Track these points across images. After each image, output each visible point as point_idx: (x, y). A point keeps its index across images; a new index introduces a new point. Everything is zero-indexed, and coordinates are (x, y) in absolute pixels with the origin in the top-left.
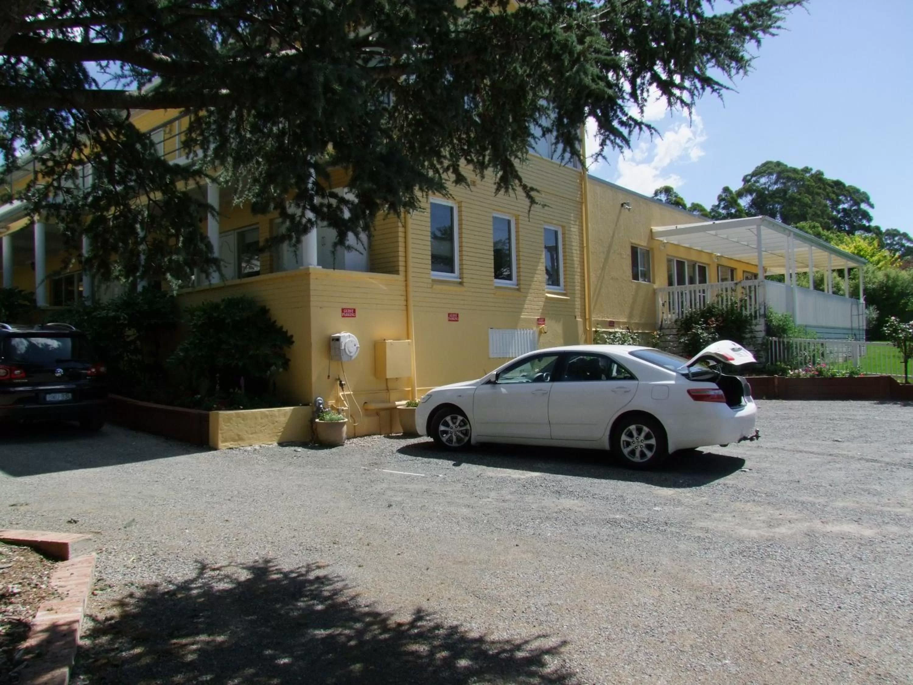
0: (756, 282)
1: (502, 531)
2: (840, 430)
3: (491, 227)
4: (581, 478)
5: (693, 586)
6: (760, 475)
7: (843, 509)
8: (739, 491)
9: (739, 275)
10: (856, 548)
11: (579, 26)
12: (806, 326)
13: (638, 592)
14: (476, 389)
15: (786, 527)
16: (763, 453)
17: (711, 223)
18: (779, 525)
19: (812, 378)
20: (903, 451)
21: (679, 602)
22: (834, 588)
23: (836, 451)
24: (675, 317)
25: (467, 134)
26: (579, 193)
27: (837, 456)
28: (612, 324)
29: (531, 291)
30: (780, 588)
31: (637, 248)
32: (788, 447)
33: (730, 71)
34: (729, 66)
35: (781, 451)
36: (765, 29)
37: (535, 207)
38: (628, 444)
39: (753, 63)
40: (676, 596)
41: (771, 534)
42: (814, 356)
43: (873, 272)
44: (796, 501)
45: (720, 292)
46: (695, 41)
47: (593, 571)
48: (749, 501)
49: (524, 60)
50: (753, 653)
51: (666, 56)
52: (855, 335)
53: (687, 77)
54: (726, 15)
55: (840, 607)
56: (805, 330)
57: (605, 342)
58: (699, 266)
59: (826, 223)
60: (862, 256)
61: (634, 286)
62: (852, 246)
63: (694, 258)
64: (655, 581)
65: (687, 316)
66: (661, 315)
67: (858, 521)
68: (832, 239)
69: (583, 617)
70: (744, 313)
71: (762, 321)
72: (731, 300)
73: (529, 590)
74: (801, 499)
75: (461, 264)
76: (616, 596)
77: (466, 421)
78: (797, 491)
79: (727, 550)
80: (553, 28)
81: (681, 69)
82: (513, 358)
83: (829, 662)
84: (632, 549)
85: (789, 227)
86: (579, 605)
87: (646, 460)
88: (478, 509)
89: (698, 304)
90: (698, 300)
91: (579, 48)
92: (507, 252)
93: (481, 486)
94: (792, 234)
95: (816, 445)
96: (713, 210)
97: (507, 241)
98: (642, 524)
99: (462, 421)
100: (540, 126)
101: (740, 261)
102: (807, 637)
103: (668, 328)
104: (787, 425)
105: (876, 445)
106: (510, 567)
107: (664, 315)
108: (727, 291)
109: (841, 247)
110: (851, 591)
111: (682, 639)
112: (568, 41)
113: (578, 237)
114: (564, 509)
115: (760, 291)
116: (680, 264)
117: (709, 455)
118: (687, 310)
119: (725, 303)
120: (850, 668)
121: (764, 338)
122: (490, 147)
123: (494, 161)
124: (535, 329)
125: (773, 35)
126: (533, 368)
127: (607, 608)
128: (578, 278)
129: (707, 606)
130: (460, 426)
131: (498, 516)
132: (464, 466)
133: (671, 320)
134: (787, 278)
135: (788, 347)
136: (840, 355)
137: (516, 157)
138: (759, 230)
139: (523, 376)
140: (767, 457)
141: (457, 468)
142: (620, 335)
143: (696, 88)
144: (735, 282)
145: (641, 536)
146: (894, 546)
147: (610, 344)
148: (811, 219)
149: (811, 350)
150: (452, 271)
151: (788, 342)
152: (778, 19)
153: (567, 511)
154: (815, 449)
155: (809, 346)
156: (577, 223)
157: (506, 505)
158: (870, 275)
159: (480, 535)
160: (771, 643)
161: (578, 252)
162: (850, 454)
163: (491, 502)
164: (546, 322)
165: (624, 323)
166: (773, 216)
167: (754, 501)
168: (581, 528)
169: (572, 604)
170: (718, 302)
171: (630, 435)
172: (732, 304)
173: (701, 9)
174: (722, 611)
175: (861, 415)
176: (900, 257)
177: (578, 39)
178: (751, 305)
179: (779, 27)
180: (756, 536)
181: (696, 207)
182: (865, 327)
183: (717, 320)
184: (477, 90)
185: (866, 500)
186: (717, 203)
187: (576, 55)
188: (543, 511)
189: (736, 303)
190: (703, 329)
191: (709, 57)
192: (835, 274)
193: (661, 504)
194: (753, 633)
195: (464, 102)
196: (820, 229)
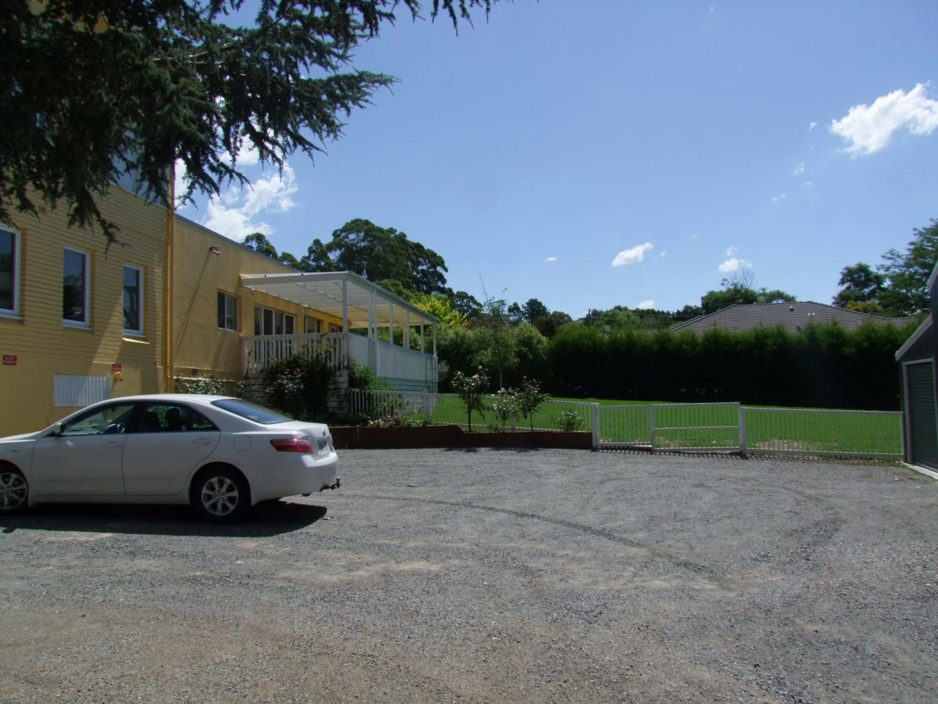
0: (341, 335)
1: (64, 602)
2: (413, 476)
3: (62, 261)
4: (158, 536)
5: (276, 636)
6: (341, 522)
7: (415, 549)
8: (320, 538)
9: (325, 327)
10: (424, 583)
11: (173, 63)
12: (386, 378)
13: (220, 649)
14: (35, 443)
15: (365, 569)
16: (344, 501)
17: (300, 274)
18: (358, 568)
19: (391, 427)
20: (465, 492)
21: (262, 654)
22: (405, 622)
23: (409, 496)
24: (260, 367)
25: (38, 155)
26: (166, 232)
27: (410, 500)
28: (195, 373)
29: (106, 334)
30: (358, 627)
31: (224, 294)
32: (367, 494)
33: (321, 133)
34: (320, 128)
35: (360, 498)
36: (355, 101)
37: (113, 245)
38: (209, 497)
39: (342, 129)
40: (260, 649)
41: (351, 578)
42: (392, 407)
43: (445, 330)
44: (373, 544)
45: (306, 343)
46: (290, 100)
47: (171, 634)
48: (330, 548)
49: (111, 86)
50: (333, 692)
51: (261, 108)
52: (429, 387)
53: (280, 132)
54: (320, 80)
55: (409, 638)
56: (385, 381)
57: (186, 391)
58: (287, 317)
59: (407, 282)
60: (436, 315)
61: (219, 334)
62: (428, 305)
63: (282, 308)
64: (237, 636)
65: (272, 366)
66: (246, 363)
67: (427, 558)
68: (411, 297)
69: (160, 684)
70: (329, 364)
71: (345, 373)
72: (317, 351)
73: (97, 664)
74: (378, 542)
75: (22, 300)
76: (197, 656)
77: (21, 478)
78: (375, 535)
79: (309, 597)
80: (146, 60)
81: (275, 124)
82: (82, 407)
83: (399, 688)
84: (214, 606)
85: (373, 284)
86: (156, 672)
87: (227, 513)
88: (35, 580)
89: (284, 355)
90: (284, 350)
91: (173, 86)
92: (80, 289)
93: (40, 553)
94: (375, 290)
95: (392, 490)
96: (303, 261)
97: (80, 277)
98: (223, 580)
99: (17, 479)
100: (125, 159)
101: (326, 314)
102: (381, 669)
103: (254, 378)
104: (367, 473)
105: (444, 488)
106: (74, 641)
107: (250, 364)
108: (312, 342)
109: (419, 306)
110: (419, 622)
111: (265, 690)
112: (162, 77)
113: (161, 279)
114: (139, 570)
115: (344, 343)
116: (268, 314)
117: (293, 505)
118: (274, 360)
119: (310, 354)
120: (417, 690)
121: (347, 389)
122: (65, 174)
123: (70, 190)
124: (109, 375)
125: (362, 107)
126: (105, 418)
127: (187, 670)
128: (159, 323)
129: (290, 654)
130: (14, 485)
131: (60, 585)
132: (18, 532)
133: (256, 369)
134: (370, 332)
135: (369, 398)
136: (415, 406)
137: (96, 188)
138: (345, 285)
139: (94, 427)
140: (347, 504)
141: (9, 535)
142: (203, 385)
143: (288, 144)
144: (320, 334)
145: (223, 592)
146: (455, 577)
147: (192, 393)
148: (393, 277)
149: (390, 401)
150: (11, 307)
151: (369, 394)
152: (366, 94)
153: (143, 572)
154: (391, 494)
155: (388, 397)
156: (161, 264)
157: (70, 572)
158: (443, 332)
159: (37, 609)
160: (350, 680)
161: (161, 295)
162: (422, 498)
163: (52, 570)
164: (122, 369)
165: (208, 372)
166: (359, 272)
167: (335, 547)
168: (158, 589)
169: (148, 672)
170: (304, 353)
171: (212, 488)
172: (317, 356)
173: (298, 70)
174: (304, 657)
175: (432, 461)
176: (467, 317)
177: (172, 76)
178: (335, 357)
179: (366, 101)
180: (337, 581)
181: (287, 257)
182: (437, 381)
183: (302, 371)
184: (53, 110)
185: (433, 539)
186: (307, 254)
187: (168, 93)
188: (115, 575)
189: (321, 355)
190: (288, 380)
191: (302, 117)
192: (413, 330)
193: (244, 557)
194: (333, 674)
195: (36, 120)
196: (401, 287)
